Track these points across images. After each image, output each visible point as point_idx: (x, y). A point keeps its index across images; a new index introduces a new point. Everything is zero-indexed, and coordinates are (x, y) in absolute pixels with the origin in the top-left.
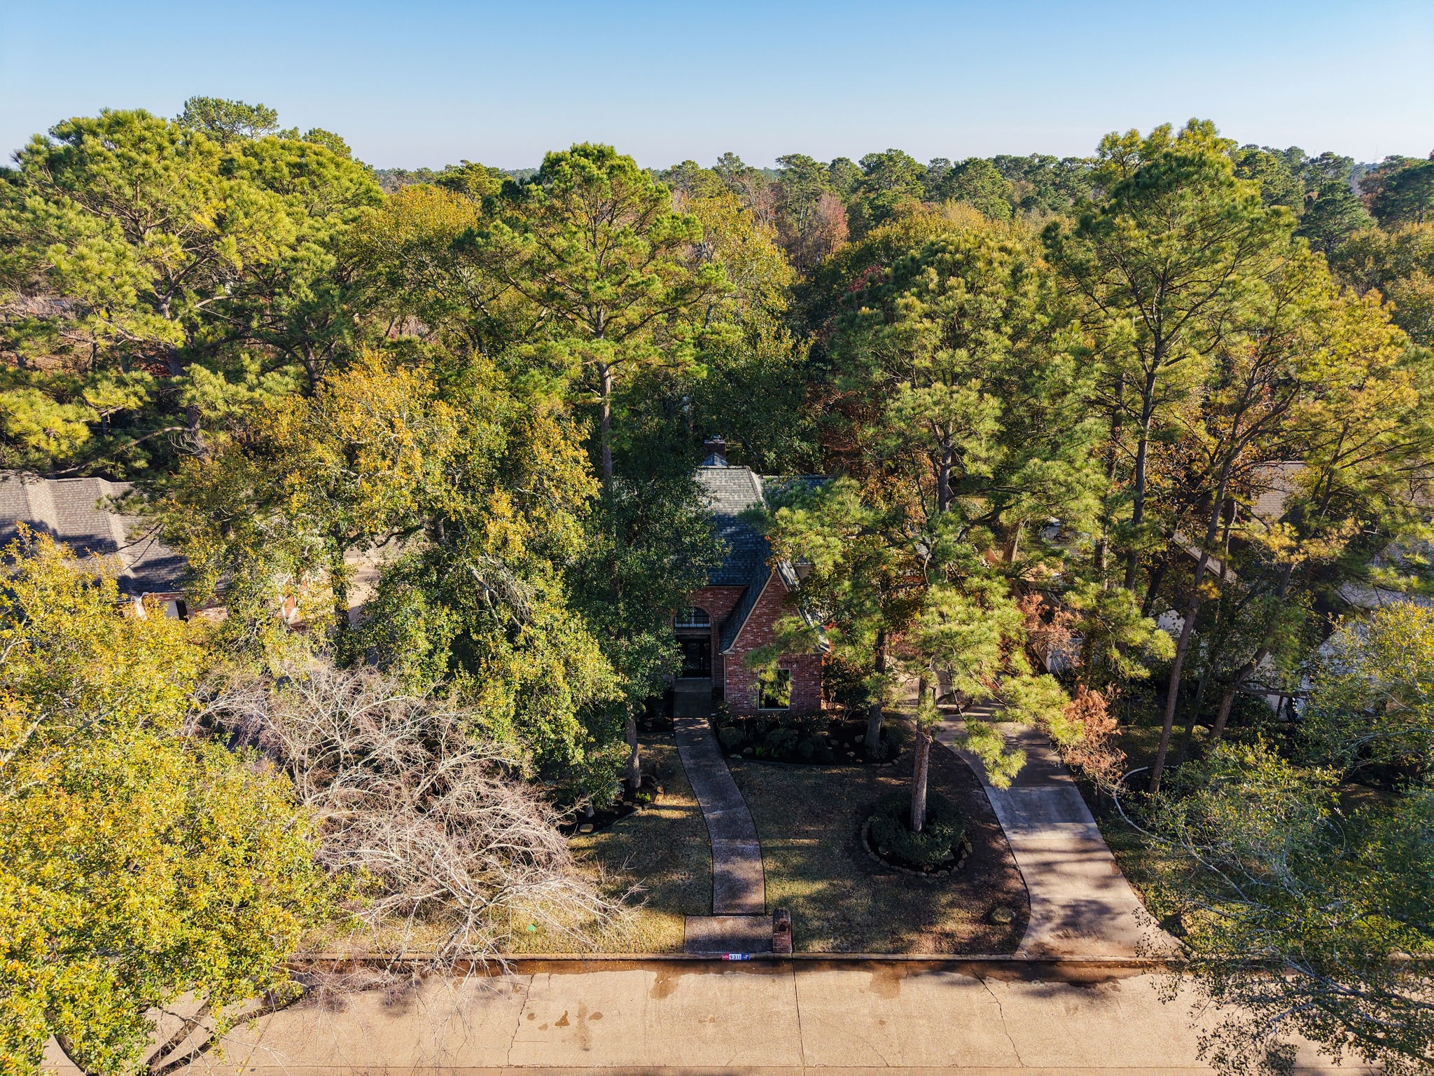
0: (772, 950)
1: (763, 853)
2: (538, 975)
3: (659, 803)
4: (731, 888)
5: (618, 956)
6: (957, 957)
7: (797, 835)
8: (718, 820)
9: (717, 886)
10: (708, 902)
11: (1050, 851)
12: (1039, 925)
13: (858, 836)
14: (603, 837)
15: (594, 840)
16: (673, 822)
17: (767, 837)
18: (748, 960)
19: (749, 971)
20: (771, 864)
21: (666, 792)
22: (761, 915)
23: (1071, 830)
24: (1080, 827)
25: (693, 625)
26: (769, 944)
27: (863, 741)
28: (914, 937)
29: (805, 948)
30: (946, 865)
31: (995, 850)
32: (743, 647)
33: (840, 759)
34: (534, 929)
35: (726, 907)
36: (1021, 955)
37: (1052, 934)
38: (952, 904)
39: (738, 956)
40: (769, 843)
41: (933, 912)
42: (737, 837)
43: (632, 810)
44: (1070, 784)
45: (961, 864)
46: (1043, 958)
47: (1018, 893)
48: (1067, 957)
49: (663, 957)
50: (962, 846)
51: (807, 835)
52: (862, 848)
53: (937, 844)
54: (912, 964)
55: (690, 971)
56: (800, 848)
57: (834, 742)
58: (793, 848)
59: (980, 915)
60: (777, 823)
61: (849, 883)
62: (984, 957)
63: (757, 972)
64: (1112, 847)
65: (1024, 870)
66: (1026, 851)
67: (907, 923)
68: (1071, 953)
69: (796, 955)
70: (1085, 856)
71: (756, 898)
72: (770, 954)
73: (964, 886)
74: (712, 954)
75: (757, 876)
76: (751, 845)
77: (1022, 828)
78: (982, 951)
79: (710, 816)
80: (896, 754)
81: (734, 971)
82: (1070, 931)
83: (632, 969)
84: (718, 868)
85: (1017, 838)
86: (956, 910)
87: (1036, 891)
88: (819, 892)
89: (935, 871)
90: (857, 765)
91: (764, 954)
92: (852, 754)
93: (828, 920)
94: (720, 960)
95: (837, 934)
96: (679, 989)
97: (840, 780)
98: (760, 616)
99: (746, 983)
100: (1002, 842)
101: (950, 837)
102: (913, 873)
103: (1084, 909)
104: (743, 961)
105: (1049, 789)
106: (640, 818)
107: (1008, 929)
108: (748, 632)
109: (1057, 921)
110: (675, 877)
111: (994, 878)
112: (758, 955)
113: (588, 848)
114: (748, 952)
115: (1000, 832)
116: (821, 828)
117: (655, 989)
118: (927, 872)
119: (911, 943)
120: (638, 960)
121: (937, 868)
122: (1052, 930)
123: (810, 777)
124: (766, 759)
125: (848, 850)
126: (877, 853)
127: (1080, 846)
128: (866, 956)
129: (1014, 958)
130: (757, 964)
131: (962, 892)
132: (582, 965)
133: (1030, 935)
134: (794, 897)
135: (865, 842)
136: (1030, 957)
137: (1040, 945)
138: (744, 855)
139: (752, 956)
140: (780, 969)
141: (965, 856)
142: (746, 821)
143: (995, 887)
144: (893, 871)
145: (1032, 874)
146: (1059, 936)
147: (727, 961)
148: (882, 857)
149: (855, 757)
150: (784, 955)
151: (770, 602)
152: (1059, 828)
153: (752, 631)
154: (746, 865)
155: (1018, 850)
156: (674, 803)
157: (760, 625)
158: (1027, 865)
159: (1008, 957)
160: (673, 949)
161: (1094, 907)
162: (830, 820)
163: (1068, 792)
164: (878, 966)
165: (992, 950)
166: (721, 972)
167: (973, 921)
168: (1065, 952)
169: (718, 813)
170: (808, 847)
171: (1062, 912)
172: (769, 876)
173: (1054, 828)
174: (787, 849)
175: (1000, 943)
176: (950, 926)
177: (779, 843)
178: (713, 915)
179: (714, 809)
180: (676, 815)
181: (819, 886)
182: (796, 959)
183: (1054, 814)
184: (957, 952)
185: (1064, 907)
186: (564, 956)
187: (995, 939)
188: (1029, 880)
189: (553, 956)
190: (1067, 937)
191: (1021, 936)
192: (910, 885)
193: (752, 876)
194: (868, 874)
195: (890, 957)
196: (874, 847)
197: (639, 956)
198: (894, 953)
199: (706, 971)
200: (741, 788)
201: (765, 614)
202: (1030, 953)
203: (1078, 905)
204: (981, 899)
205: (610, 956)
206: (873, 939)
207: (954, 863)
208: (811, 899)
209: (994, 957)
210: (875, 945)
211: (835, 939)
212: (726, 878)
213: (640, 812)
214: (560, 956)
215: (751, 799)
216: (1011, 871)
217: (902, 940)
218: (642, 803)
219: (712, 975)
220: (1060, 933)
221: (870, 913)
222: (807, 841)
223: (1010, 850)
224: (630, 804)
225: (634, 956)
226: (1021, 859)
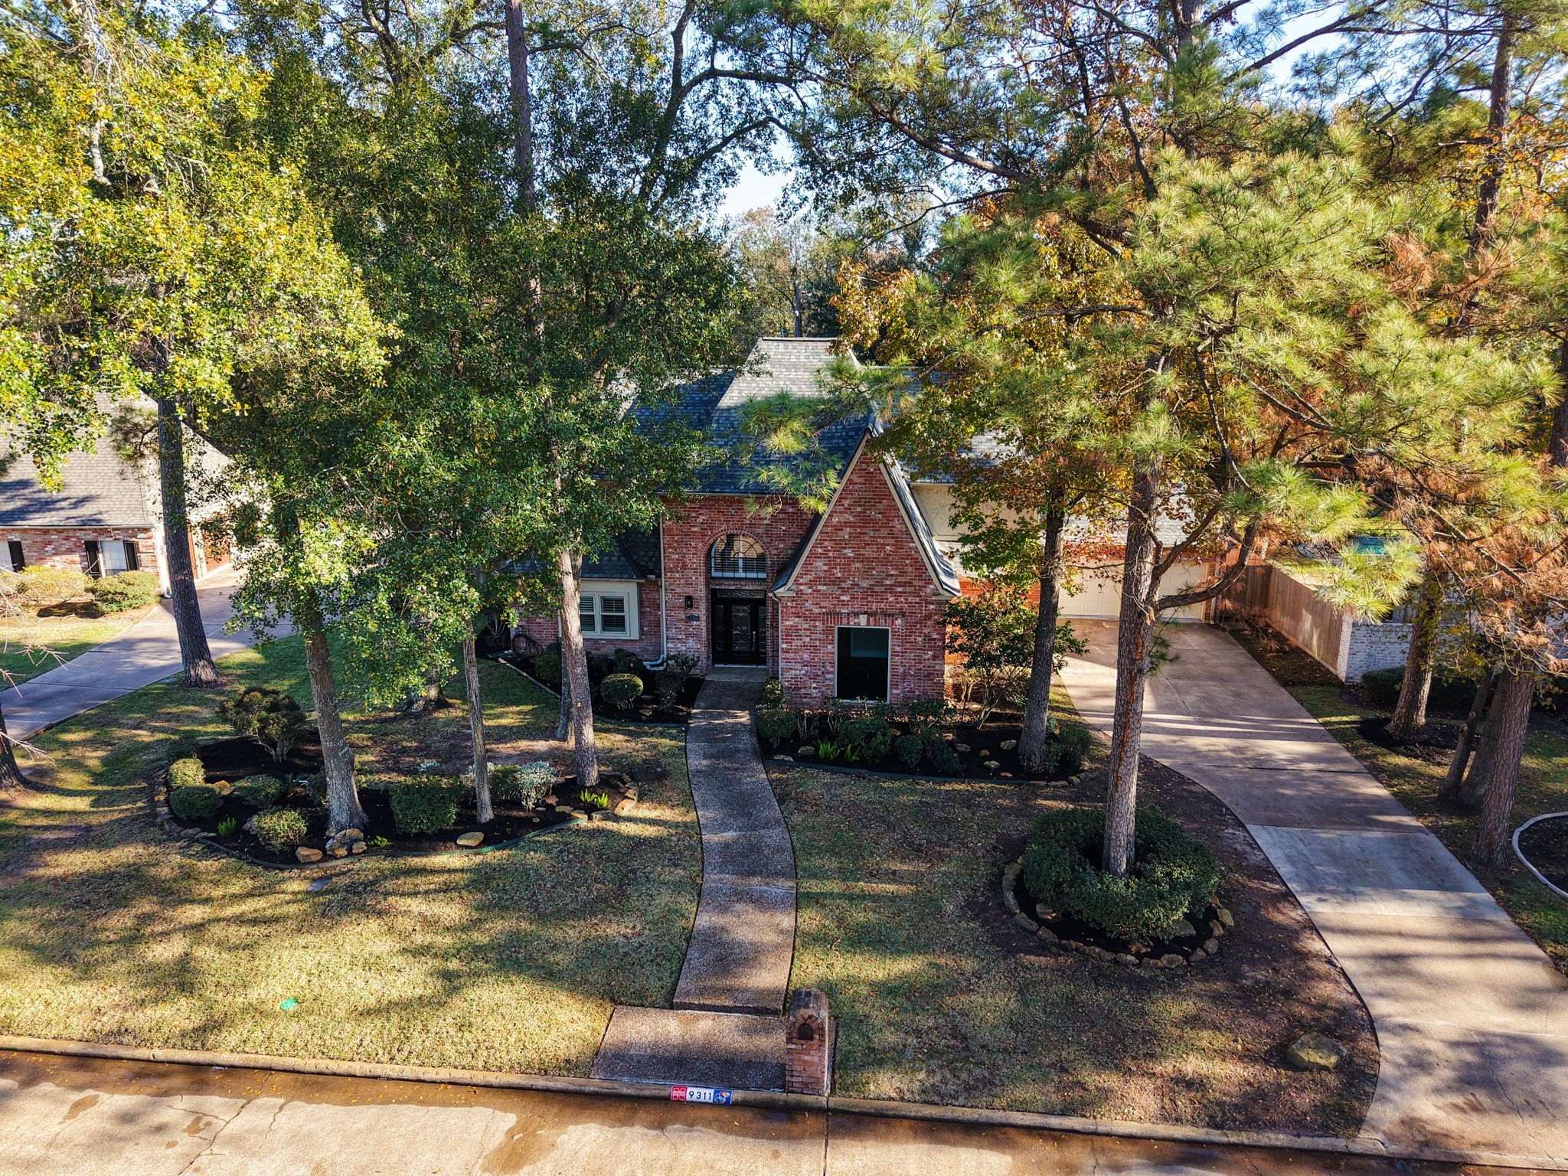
0: (785, 1087)
1: (800, 901)
2: (262, 1101)
3: (624, 813)
4: (720, 959)
5: (444, 1074)
6: (1216, 1136)
7: (873, 876)
8: (726, 846)
9: (693, 953)
10: (668, 981)
11: (1400, 934)
12: (1404, 1078)
13: (995, 885)
14: (492, 856)
15: (478, 859)
16: (639, 842)
17: (815, 876)
18: (729, 1105)
19: (725, 1128)
20: (811, 919)
21: (641, 798)
22: (775, 1012)
23: (1436, 901)
24: (1454, 899)
25: (741, 574)
26: (779, 1074)
27: (1016, 746)
28: (1111, 1080)
29: (859, 1086)
30: (1179, 945)
31: (1282, 928)
32: (810, 584)
33: (972, 769)
34: (292, 1007)
35: (702, 991)
36: (1368, 1140)
37: (1441, 1101)
38: (1194, 1021)
39: (707, 1094)
40: (813, 886)
41: (1153, 1034)
42: (754, 874)
43: (567, 818)
44: (1418, 829)
45: (1211, 945)
46: (1428, 1154)
47: (1343, 1011)
48: (1487, 1157)
49: (540, 1082)
50: (1212, 914)
51: (894, 877)
52: (1002, 906)
53: (1161, 896)
54: (1106, 1142)
55: (591, 1119)
56: (876, 898)
57: (963, 747)
58: (863, 897)
59: (1264, 1045)
60: (837, 855)
61: (969, 965)
62: (1280, 1139)
63: (744, 1132)
64: (1535, 935)
65: (1349, 966)
66: (1347, 931)
67: (1093, 1051)
68: (1495, 1146)
69: (837, 1101)
70: (1479, 948)
71: (770, 977)
72: (779, 1095)
73: (1219, 986)
74: (650, 1087)
75: (779, 939)
76: (783, 886)
77: (1333, 893)
78: (1273, 1126)
79: (711, 838)
80: (1077, 770)
81: (691, 1125)
82: (1483, 1098)
83: (468, 1104)
84: (705, 920)
85: (1325, 910)
86: (1205, 1034)
87: (1380, 1007)
88: (904, 976)
89: (1156, 954)
90: (1005, 779)
91: (764, 1095)
92: (994, 764)
93: (918, 1033)
94: (666, 1099)
95: (934, 1063)
96: (554, 1155)
97: (967, 800)
98: (839, 528)
99: (710, 1155)
100: (1296, 914)
101: (1187, 886)
102: (1109, 956)
103: (1502, 1051)
104: (716, 1104)
105: (1376, 834)
106: (578, 832)
107: (1332, 1080)
108: (818, 556)
109: (1446, 1074)
110: (611, 930)
111: (1285, 978)
112: (751, 1095)
113: (462, 871)
114: (732, 1087)
115: (1288, 897)
116: (923, 867)
117: (499, 1150)
118: (1138, 955)
119: (1105, 1094)
120: (488, 1086)
121: (1159, 947)
122: (1437, 1091)
123: (913, 792)
124: (838, 763)
125: (973, 908)
126: (1033, 915)
127: (1462, 930)
128: (998, 1116)
129: (1357, 1147)
130: (748, 1114)
131: (1217, 998)
132: (366, 1087)
133: (1384, 1099)
134: (850, 980)
135: (1010, 897)
136: (1394, 1149)
137: (1410, 1123)
138: (761, 902)
139: (737, 1095)
140: (795, 1129)
141: (1218, 931)
142: (780, 850)
143: (1288, 994)
144: (1065, 949)
145: (1368, 975)
146: (1457, 1107)
147: (681, 1102)
148: (1042, 922)
149: (997, 771)
150: (809, 1099)
151: (856, 503)
152: (1413, 898)
153: (825, 555)
154: (761, 918)
155: (1332, 930)
156: (653, 814)
157: (840, 545)
158: (1354, 957)
159: (1340, 1144)
160: (569, 1066)
161: (1527, 1049)
162: (941, 858)
163: (1418, 842)
164: (1025, 1140)
165: (1298, 1124)
166: (660, 1126)
167: (1247, 1057)
168: (1476, 1145)
169: (729, 835)
170: (893, 898)
171: (1450, 1054)
172: (801, 941)
173: (1403, 898)
174: (851, 898)
175: (1319, 1108)
176: (1193, 1065)
177: (833, 886)
178: (672, 1006)
179: (723, 826)
180: (650, 831)
181: (905, 966)
182: (836, 1112)
183: (1398, 875)
184: (1213, 1124)
185: (1455, 1045)
186: (333, 1066)
187: (1305, 1100)
188: (1362, 985)
189: (310, 1064)
190: (1477, 1108)
191: (1367, 1098)
192: (1099, 978)
193: (769, 937)
194: (1011, 952)
195: (1055, 1122)
196: (1027, 902)
197: (493, 1078)
198: (1063, 1113)
199: (627, 1121)
200: (781, 801)
201: (847, 523)
202: (1391, 1138)
203: (1488, 1044)
204: (1262, 1016)
205: (430, 1074)
206: (1015, 1079)
207: (1197, 942)
208: (887, 990)
209: (1305, 1142)
210: (1021, 1093)
211: (930, 1072)
212: (713, 939)
213: (582, 821)
214: (324, 1064)
215: (797, 818)
216: (1323, 967)
217: (1083, 1086)
218: (590, 809)
219: (638, 1129)
220: (1459, 1100)
221: (1013, 1026)
222: (891, 888)
223: (1312, 927)
224: (567, 809)
225: (479, 1077)
226: (1339, 945)
